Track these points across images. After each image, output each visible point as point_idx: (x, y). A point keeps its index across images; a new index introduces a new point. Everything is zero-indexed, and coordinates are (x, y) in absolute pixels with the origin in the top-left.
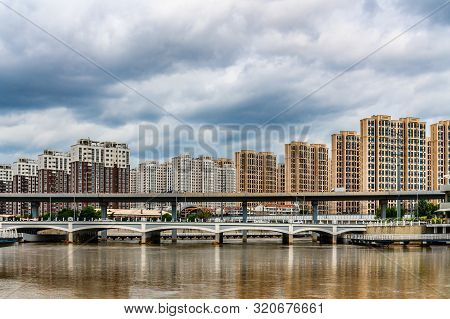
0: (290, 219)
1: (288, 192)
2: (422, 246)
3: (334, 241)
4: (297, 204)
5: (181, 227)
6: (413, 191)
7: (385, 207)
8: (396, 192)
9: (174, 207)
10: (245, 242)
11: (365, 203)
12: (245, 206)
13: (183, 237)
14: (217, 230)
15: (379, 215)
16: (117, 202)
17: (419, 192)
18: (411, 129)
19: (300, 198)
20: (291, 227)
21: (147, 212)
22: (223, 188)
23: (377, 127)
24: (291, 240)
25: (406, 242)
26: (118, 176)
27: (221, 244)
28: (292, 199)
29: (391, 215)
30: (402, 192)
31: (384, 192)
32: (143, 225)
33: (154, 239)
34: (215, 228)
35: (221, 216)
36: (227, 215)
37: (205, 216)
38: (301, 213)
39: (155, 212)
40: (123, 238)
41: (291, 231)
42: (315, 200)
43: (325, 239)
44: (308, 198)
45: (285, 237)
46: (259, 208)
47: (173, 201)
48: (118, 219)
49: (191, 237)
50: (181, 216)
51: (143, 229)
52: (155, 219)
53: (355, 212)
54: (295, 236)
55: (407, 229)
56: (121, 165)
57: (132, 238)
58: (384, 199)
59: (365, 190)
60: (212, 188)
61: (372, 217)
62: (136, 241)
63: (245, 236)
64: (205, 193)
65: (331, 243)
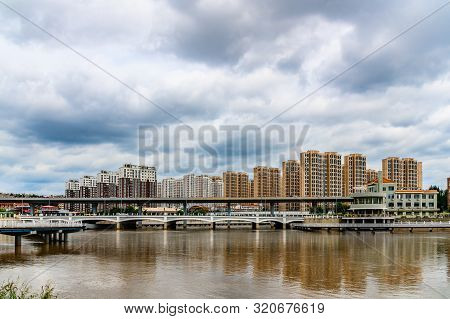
0: (257, 214)
1: (256, 197)
2: (339, 231)
3: (284, 227)
4: (261, 205)
5: (189, 218)
6: (333, 197)
7: (315, 207)
8: (322, 197)
9: (185, 206)
10: (229, 228)
11: (303, 204)
12: (229, 205)
13: (190, 225)
14: (212, 220)
15: (312, 211)
16: (149, 203)
17: (337, 197)
18: (331, 159)
19: (263, 201)
20: (257, 218)
21: (167, 209)
22: (216, 194)
23: (311, 157)
24: (258, 226)
25: (329, 228)
26: (149, 187)
27: (214, 229)
28: (259, 201)
29: (320, 211)
30: (326, 197)
31: (315, 198)
32: (165, 218)
33: (172, 226)
34: (211, 219)
35: (214, 212)
36: (218, 211)
37: (204, 212)
38: (264, 210)
39: (173, 209)
40: (152, 225)
41: (258, 221)
42: (272, 202)
43: (279, 226)
44: (268, 201)
45: (254, 224)
46: (238, 207)
47: (184, 202)
48: (149, 214)
49: (195, 225)
50: (189, 212)
51: (165, 220)
52: (173, 214)
53: (297, 209)
54: (260, 224)
55: (330, 220)
56: (151, 180)
57: (158, 225)
58: (315, 202)
59: (303, 196)
60: (208, 194)
61: (307, 213)
62: (160, 228)
63: (229, 224)
64: (204, 197)
65: (282, 228)
